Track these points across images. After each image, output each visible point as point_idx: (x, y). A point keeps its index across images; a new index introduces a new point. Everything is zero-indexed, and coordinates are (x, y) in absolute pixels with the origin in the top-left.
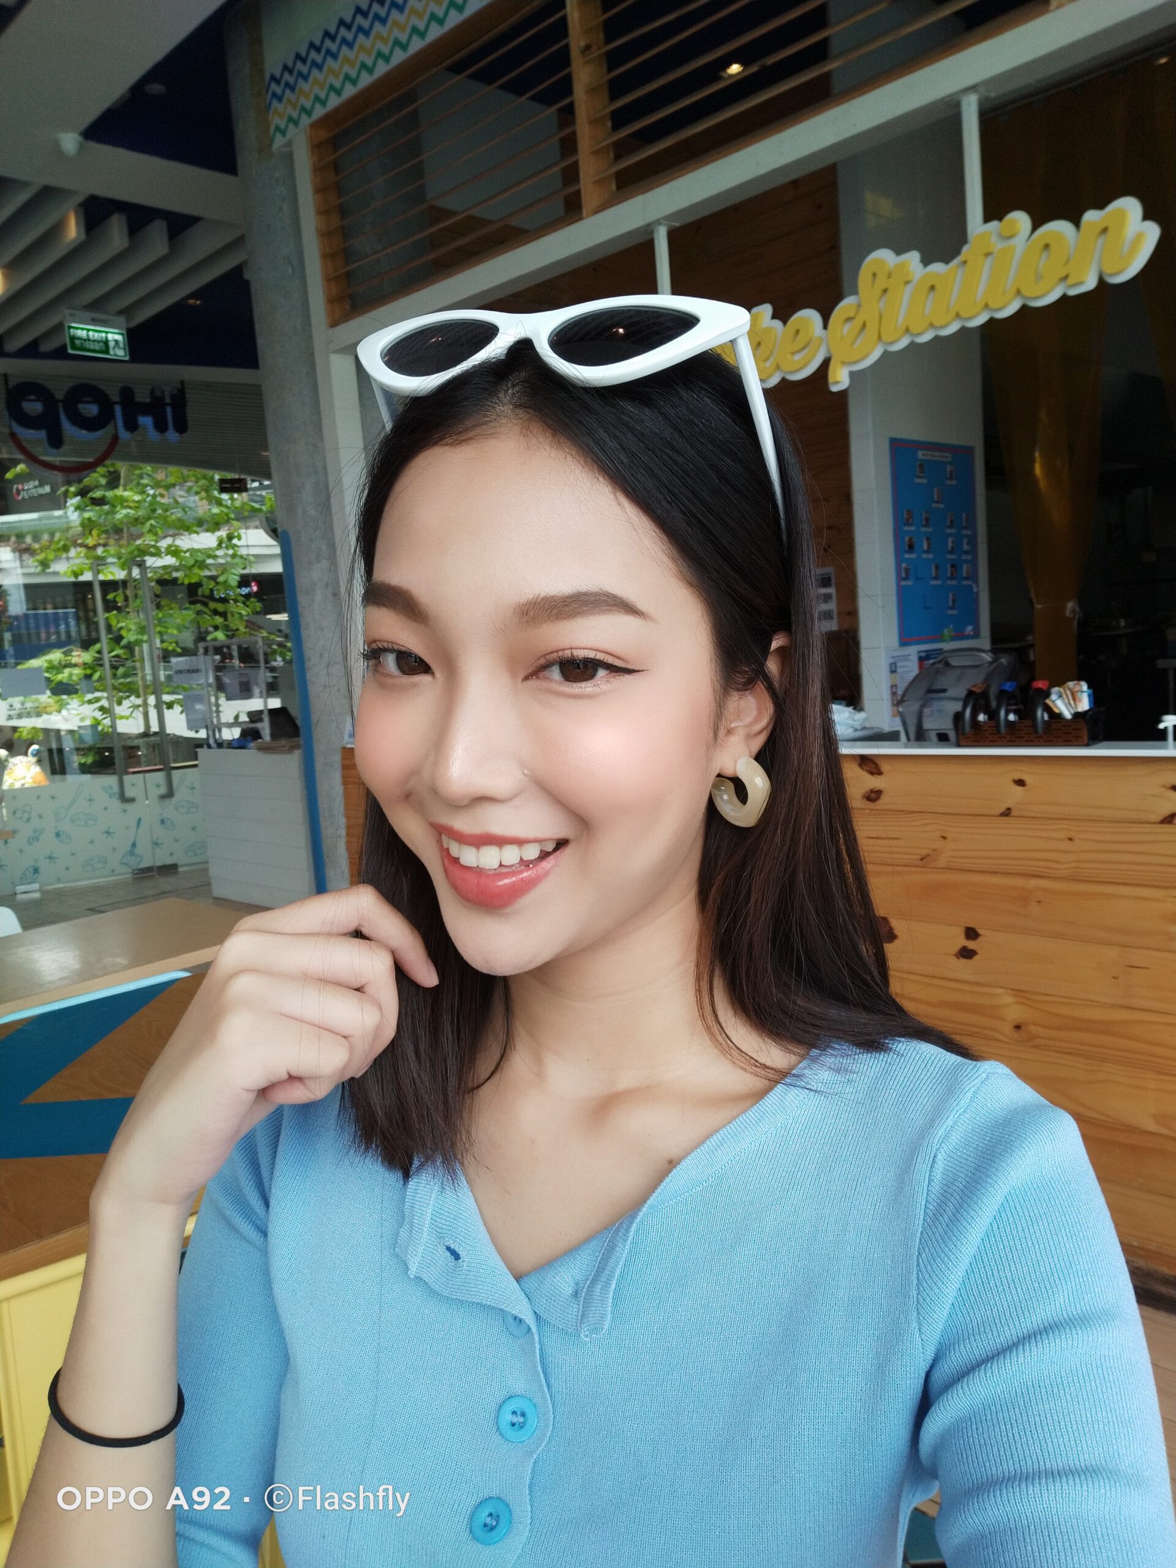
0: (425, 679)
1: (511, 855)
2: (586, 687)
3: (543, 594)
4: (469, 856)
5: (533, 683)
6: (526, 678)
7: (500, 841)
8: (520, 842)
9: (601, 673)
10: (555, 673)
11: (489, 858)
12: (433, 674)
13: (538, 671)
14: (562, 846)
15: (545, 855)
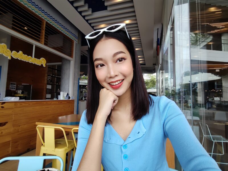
0: (104, 67)
1: (119, 82)
2: (122, 62)
4: (114, 84)
5: (117, 63)
7: (117, 81)
8: (119, 80)
9: (123, 60)
10: (118, 61)
11: (117, 83)
12: (105, 66)
13: (116, 62)
14: (123, 80)
15: (122, 81)
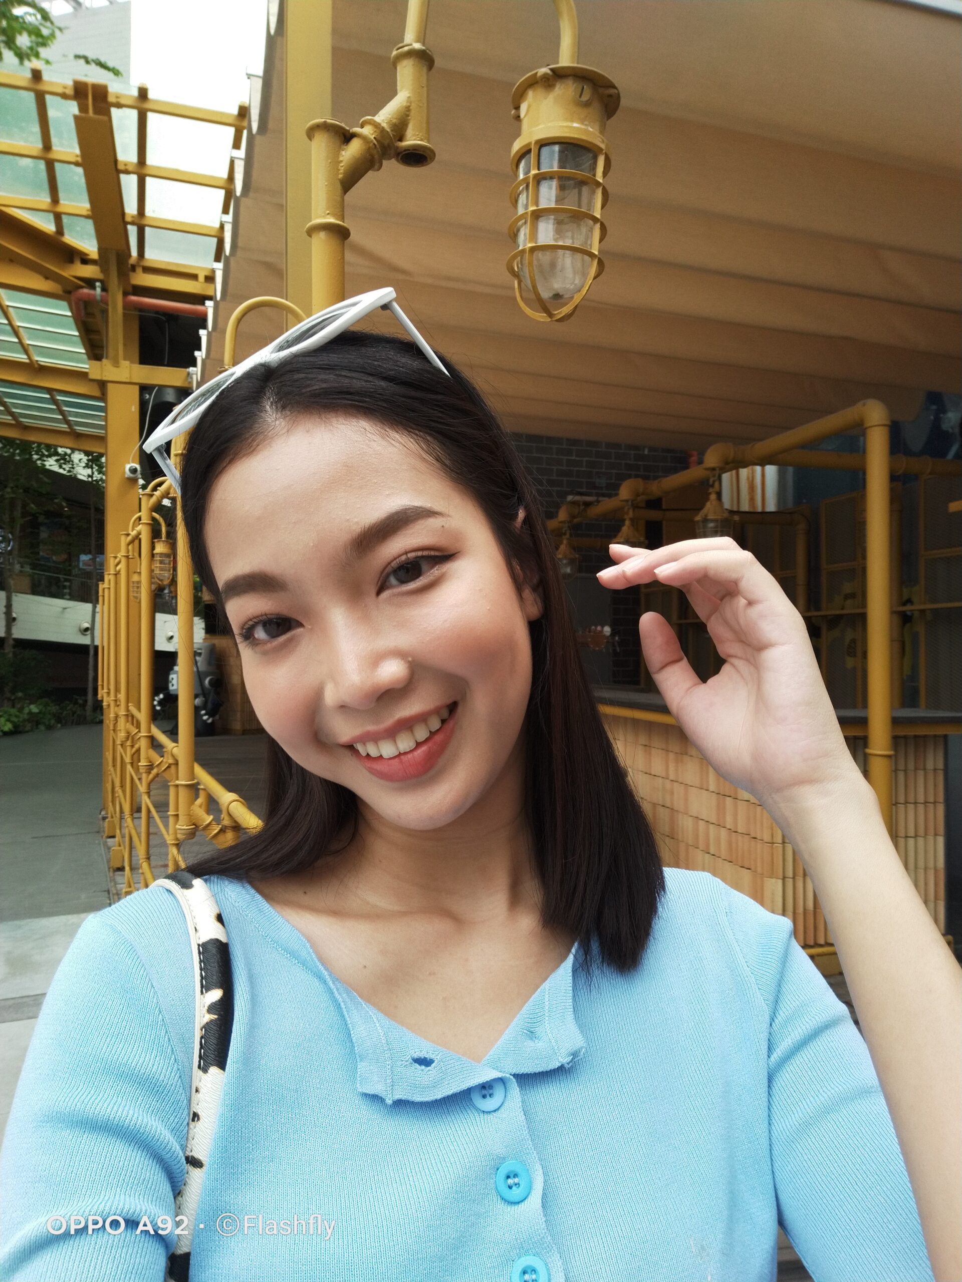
0: (296, 632)
1: (421, 732)
2: (418, 583)
3: (367, 526)
4: (388, 749)
5: (385, 594)
6: (378, 593)
9: (425, 567)
10: (393, 581)
12: (302, 624)
13: (383, 584)
14: (452, 708)
15: (443, 721)
